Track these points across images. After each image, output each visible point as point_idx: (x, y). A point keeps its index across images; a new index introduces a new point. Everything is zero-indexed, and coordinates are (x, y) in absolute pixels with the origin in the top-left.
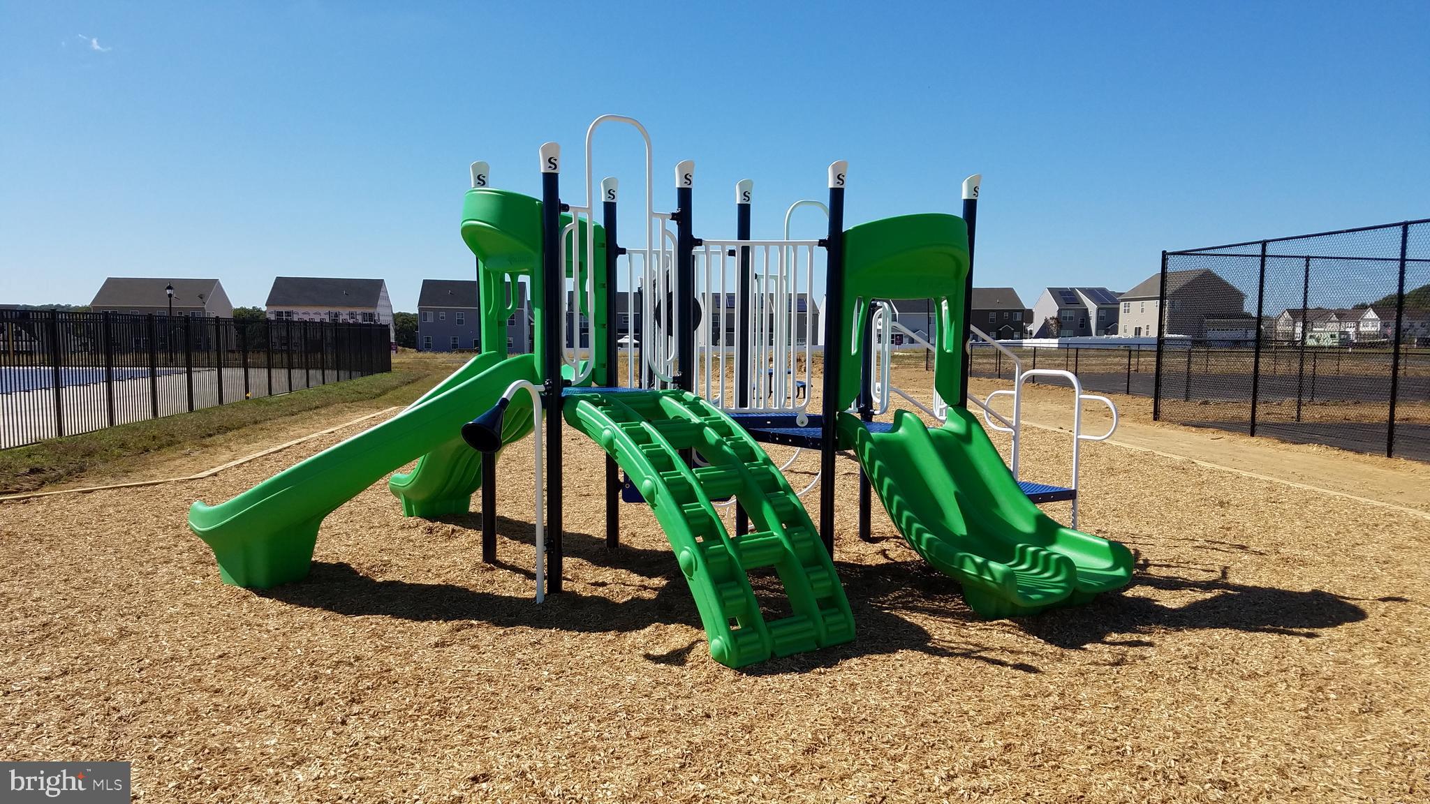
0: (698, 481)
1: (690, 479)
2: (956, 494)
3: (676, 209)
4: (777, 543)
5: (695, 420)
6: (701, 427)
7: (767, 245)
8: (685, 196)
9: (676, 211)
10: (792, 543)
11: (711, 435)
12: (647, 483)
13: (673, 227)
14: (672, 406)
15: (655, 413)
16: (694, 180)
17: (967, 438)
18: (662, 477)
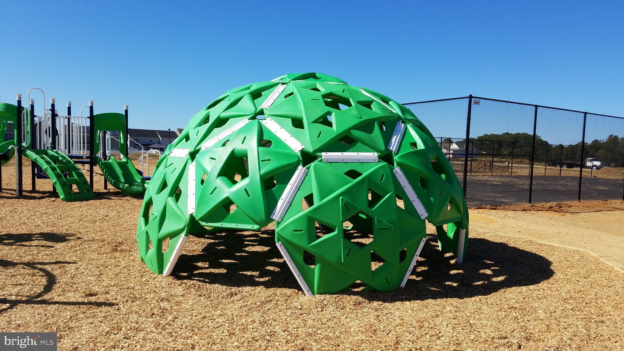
0: (57, 167)
1: (55, 166)
2: (122, 173)
3: (51, 108)
4: (76, 179)
5: (56, 155)
6: (58, 157)
7: (74, 117)
8: (53, 105)
9: (51, 109)
10: (80, 180)
11: (60, 158)
12: (45, 167)
13: (50, 112)
14: (50, 152)
15: (47, 154)
16: (55, 102)
17: (127, 162)
18: (49, 166)
